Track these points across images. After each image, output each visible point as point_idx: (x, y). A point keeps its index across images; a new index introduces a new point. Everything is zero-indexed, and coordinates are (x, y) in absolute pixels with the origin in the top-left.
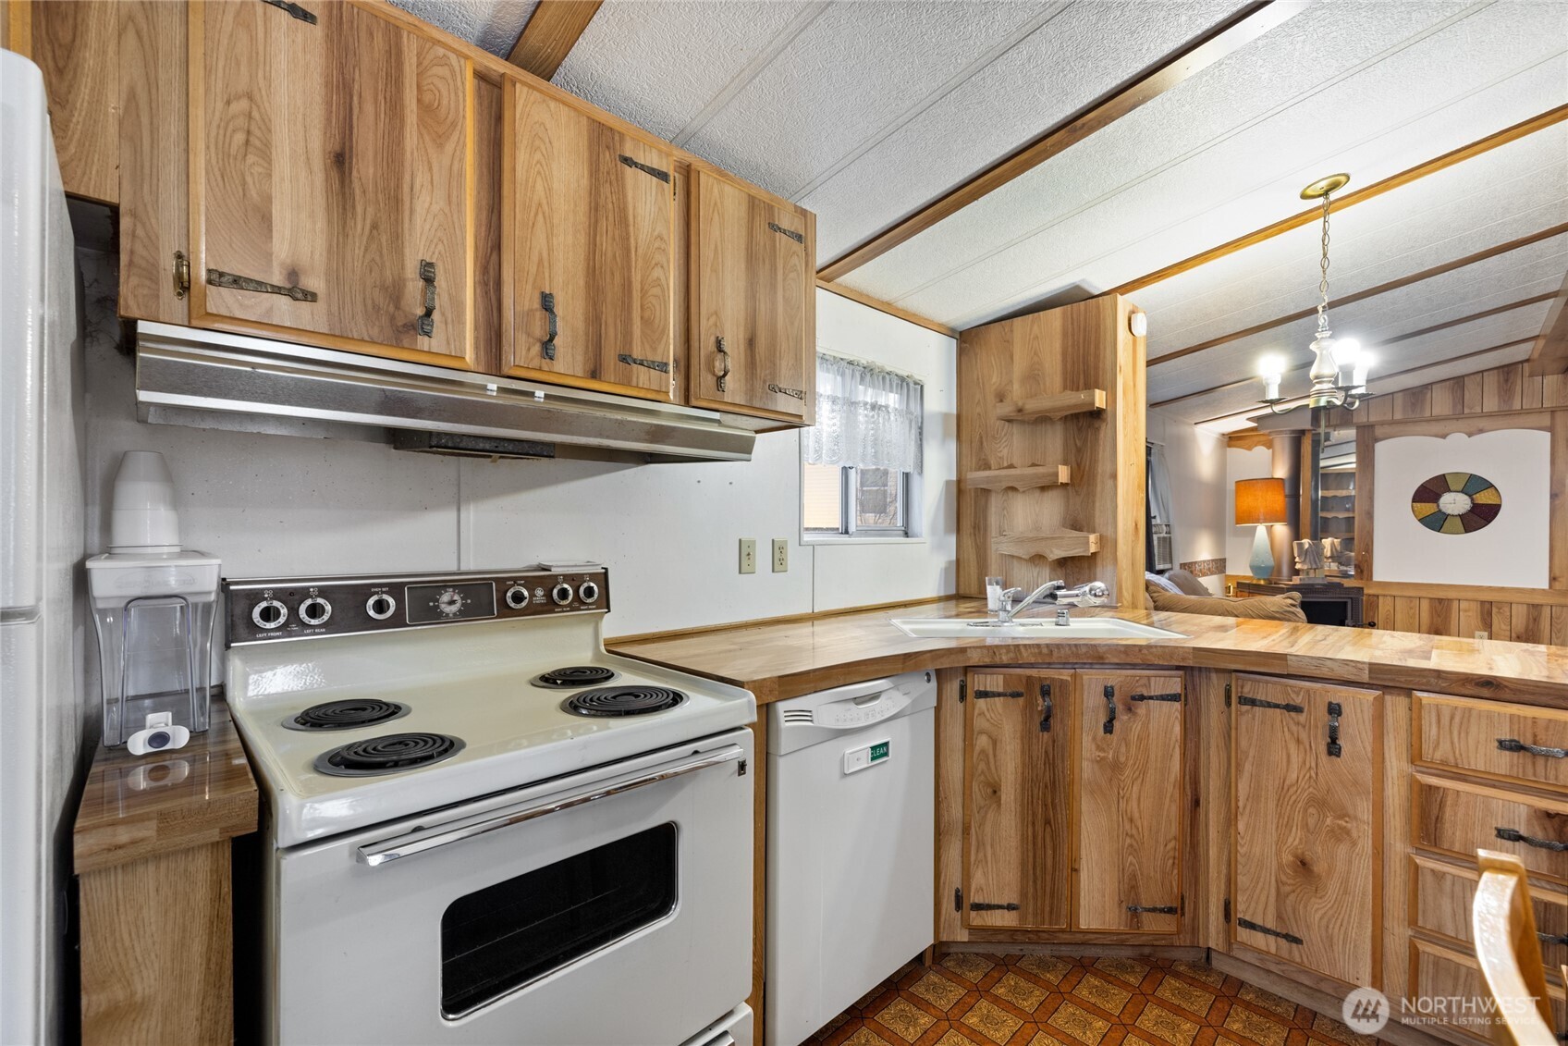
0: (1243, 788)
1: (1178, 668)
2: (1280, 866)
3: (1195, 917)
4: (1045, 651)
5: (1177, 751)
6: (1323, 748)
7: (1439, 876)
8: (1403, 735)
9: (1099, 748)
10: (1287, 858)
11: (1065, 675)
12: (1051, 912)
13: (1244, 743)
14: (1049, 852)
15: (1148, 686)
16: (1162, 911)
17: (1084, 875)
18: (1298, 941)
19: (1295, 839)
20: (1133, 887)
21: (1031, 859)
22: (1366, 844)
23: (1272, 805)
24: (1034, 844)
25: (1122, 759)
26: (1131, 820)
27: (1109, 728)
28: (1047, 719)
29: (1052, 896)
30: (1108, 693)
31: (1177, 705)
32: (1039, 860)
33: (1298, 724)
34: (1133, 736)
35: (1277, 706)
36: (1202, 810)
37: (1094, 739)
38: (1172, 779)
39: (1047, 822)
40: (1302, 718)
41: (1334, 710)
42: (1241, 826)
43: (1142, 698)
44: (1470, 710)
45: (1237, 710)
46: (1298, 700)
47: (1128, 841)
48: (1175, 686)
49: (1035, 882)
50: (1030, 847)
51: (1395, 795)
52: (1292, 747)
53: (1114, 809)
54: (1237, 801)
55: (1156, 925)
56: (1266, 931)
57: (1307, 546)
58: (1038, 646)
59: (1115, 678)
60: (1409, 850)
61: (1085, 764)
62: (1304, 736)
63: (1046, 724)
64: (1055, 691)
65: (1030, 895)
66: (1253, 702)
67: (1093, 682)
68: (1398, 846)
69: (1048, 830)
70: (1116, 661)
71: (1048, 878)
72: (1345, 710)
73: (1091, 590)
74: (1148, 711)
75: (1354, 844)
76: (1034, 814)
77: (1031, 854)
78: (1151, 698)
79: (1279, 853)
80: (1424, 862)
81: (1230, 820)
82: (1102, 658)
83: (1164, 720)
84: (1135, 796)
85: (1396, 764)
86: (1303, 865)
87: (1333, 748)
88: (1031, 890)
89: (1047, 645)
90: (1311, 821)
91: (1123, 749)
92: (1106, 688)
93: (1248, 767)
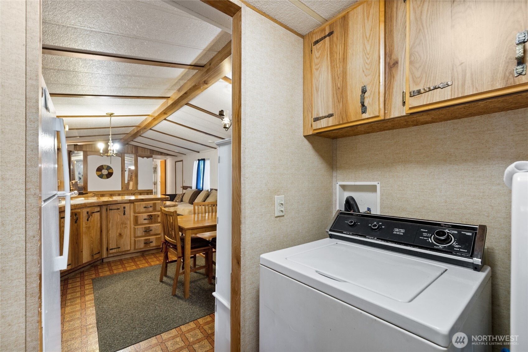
0: (110, 225)
1: (98, 206)
2: (117, 236)
3: (101, 254)
4: (76, 206)
5: (99, 222)
6: (123, 214)
7: (138, 228)
8: (133, 210)
9: (86, 224)
10: (118, 234)
11: (79, 211)
12: (77, 262)
13: (110, 217)
14: (77, 249)
15: (94, 210)
16: (97, 253)
17: (84, 252)
18: (119, 248)
19: (119, 231)
20: (92, 251)
21: (73, 252)
22: (129, 227)
23: (115, 227)
24: (74, 248)
25: (90, 226)
26: (92, 237)
27: (88, 220)
28: (76, 221)
29: (78, 259)
30: (88, 213)
31: (99, 213)
32: (75, 252)
33: (119, 211)
34: (92, 221)
35: (116, 209)
36: (102, 232)
37: (85, 223)
38: (98, 227)
39: (77, 243)
40: (120, 210)
41: (124, 208)
42: (110, 232)
43: (93, 213)
44: (141, 204)
45: (109, 212)
46: (119, 207)
47: (91, 242)
48: (98, 209)
49: (74, 257)
50: (73, 250)
51: (132, 218)
52: (118, 215)
53: (89, 236)
54: (109, 228)
55: (96, 257)
56: (114, 249)
57: (74, 183)
58: (74, 205)
59: (88, 210)
60: (134, 226)
61: (84, 229)
62: (120, 213)
63: (76, 222)
64: (78, 214)
65: (73, 260)
66: (112, 210)
67: (85, 211)
68: (133, 226)
69: (77, 244)
70: (89, 206)
71: (77, 255)
72: (126, 207)
73: (74, 193)
74: (94, 215)
75: (127, 228)
76: (74, 242)
77: (73, 251)
78: (95, 212)
79: (116, 234)
80: (136, 227)
81: (108, 231)
82: (86, 206)
83: (97, 216)
84: (92, 232)
85: (132, 214)
86: (120, 235)
87: (124, 214)
88: (73, 259)
89: (76, 205)
90: (121, 227)
91: (90, 224)
92: (87, 212)
93: (111, 221)
